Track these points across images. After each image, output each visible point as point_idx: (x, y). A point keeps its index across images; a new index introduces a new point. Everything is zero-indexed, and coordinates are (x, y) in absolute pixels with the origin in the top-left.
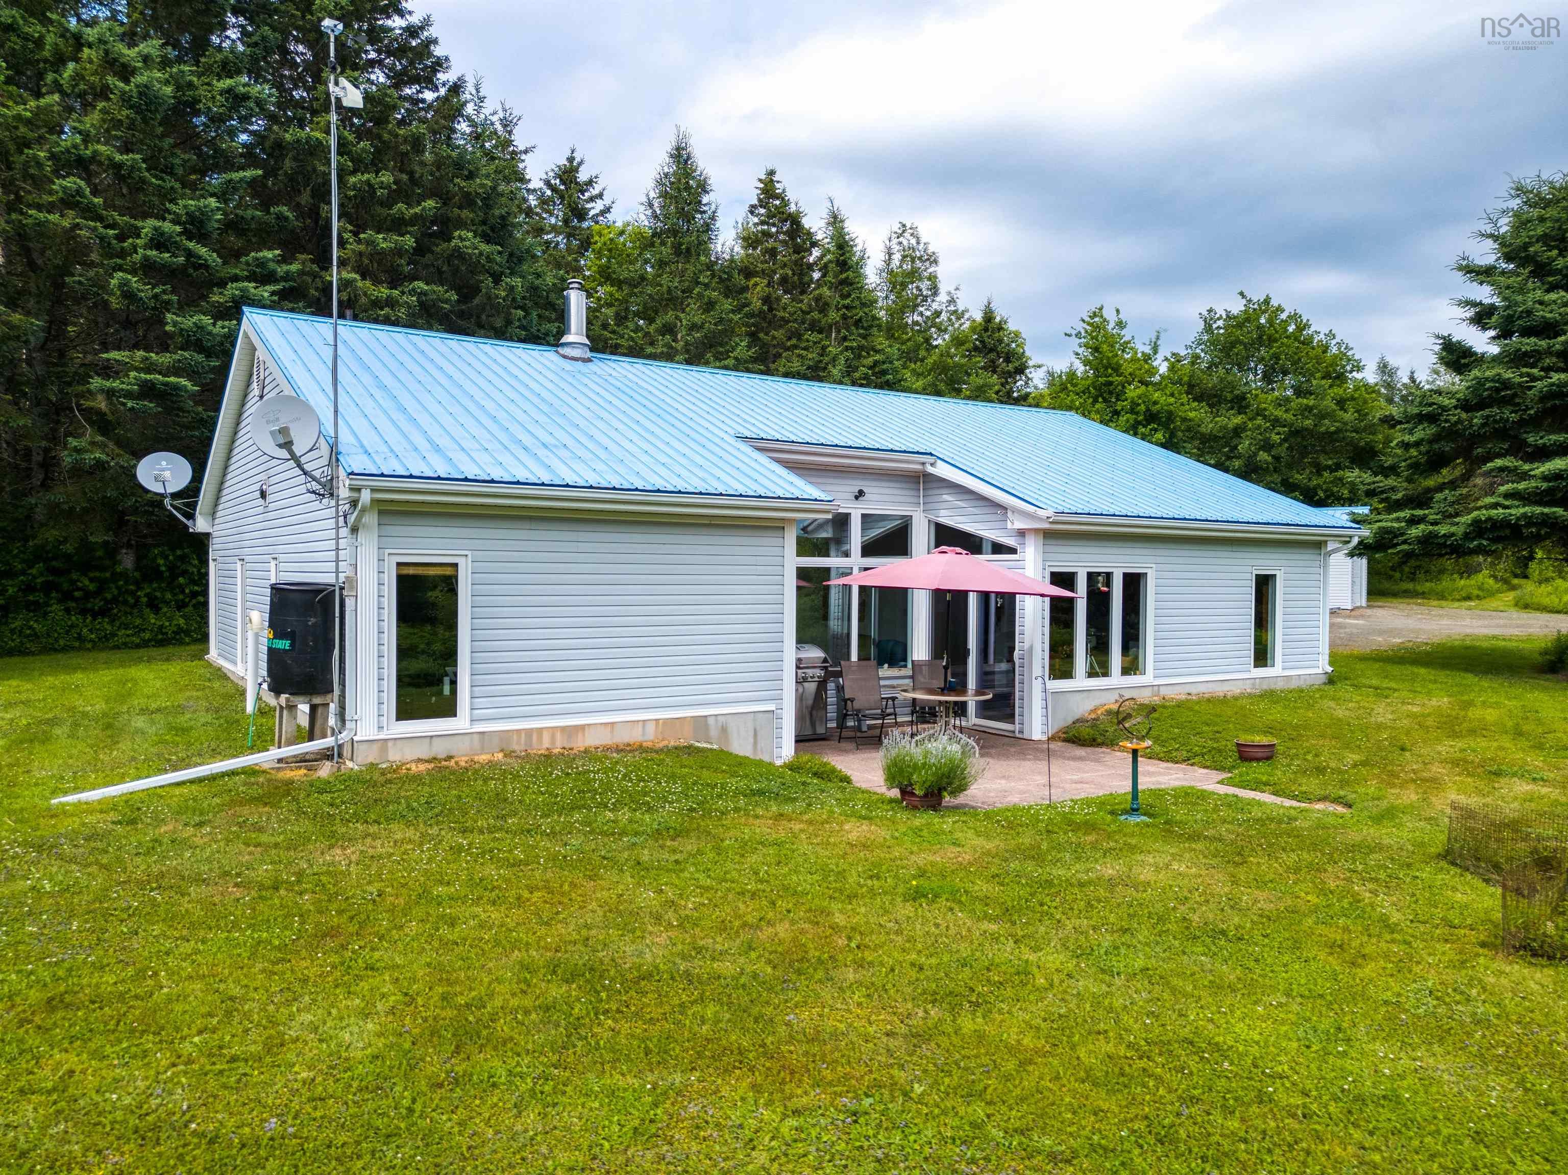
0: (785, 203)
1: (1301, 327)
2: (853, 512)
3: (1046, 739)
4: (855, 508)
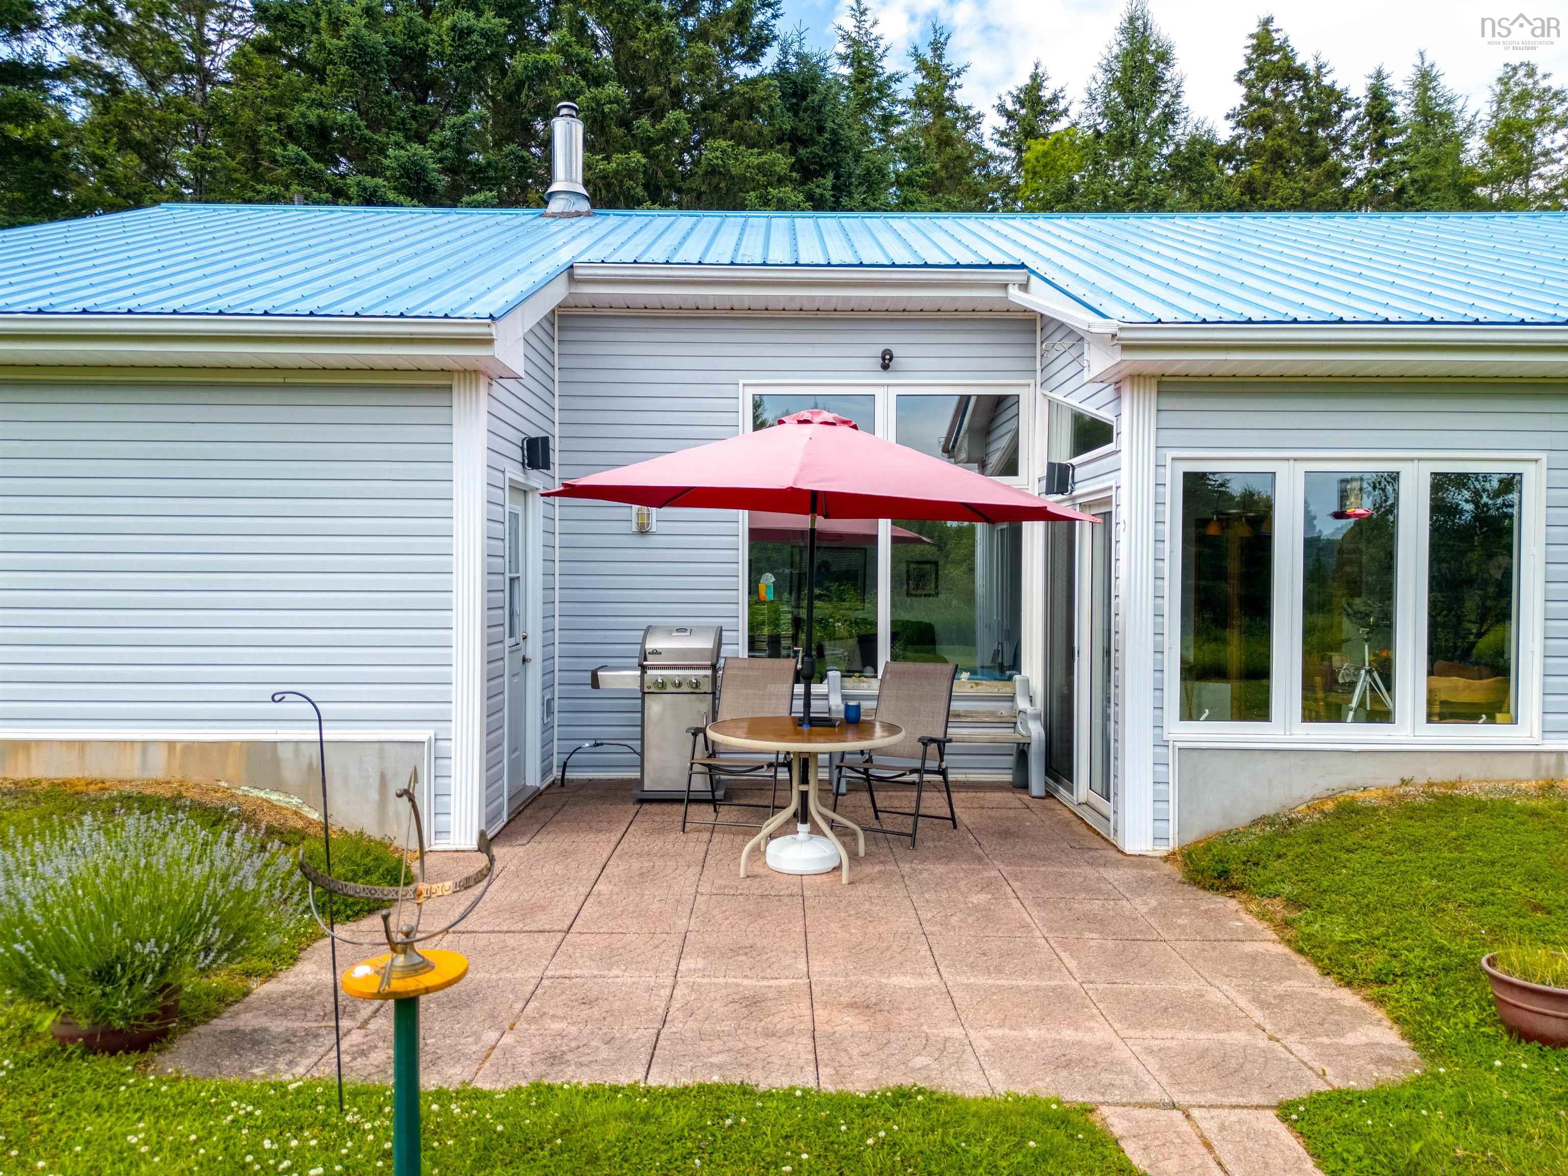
0: (1288, 56)
2: (879, 392)
3: (1157, 854)
4: (883, 385)
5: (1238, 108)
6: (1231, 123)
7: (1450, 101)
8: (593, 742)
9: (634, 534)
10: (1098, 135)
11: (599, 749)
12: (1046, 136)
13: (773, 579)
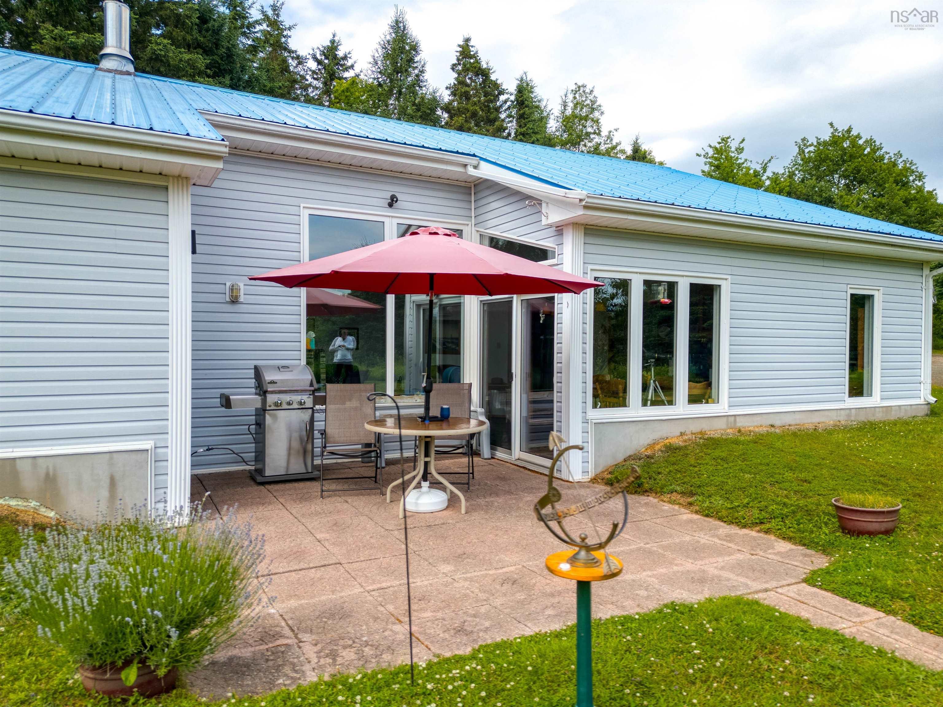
0: (478, 62)
1: (874, 150)
2: (387, 221)
3: (586, 480)
4: (389, 216)
5: (452, 84)
6: (448, 92)
7: (539, 101)
8: (206, 448)
9: (227, 303)
10: (380, 85)
11: (211, 452)
12: (340, 78)
13: (314, 335)
